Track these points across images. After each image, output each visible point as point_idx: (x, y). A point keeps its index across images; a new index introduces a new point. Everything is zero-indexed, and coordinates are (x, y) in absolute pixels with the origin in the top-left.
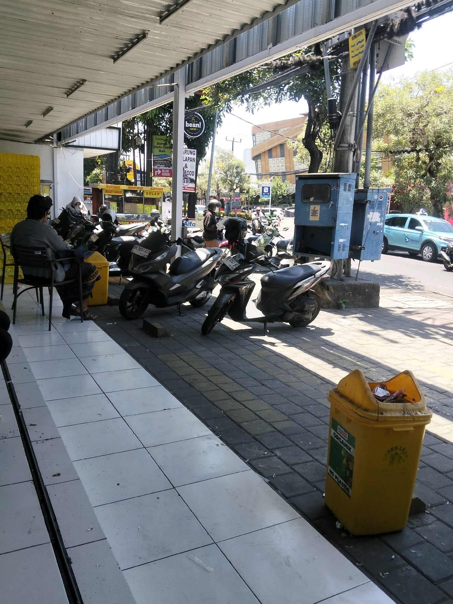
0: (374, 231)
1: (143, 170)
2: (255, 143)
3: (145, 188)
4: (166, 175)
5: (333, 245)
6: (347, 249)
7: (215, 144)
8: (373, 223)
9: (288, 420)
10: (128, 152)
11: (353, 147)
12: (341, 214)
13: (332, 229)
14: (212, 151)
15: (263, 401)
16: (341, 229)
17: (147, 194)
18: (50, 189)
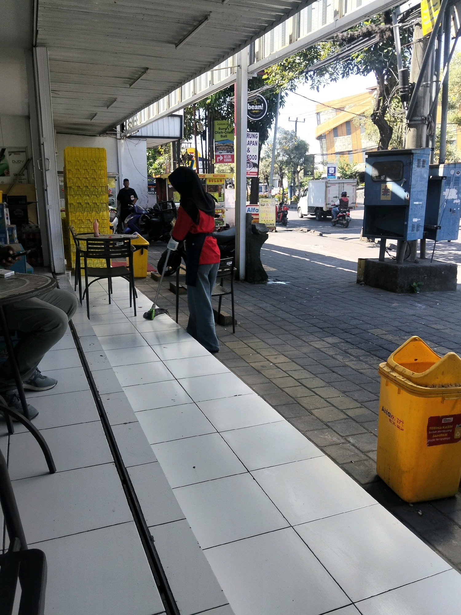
0: (451, 209)
1: (204, 157)
2: (319, 122)
3: (208, 176)
4: (228, 160)
5: (407, 225)
6: (422, 229)
7: (278, 125)
8: (449, 200)
9: (360, 407)
10: (190, 140)
11: (427, 119)
12: (415, 192)
13: (405, 208)
14: (275, 133)
15: (334, 389)
16: (415, 207)
17: (210, 181)
18: (116, 181)
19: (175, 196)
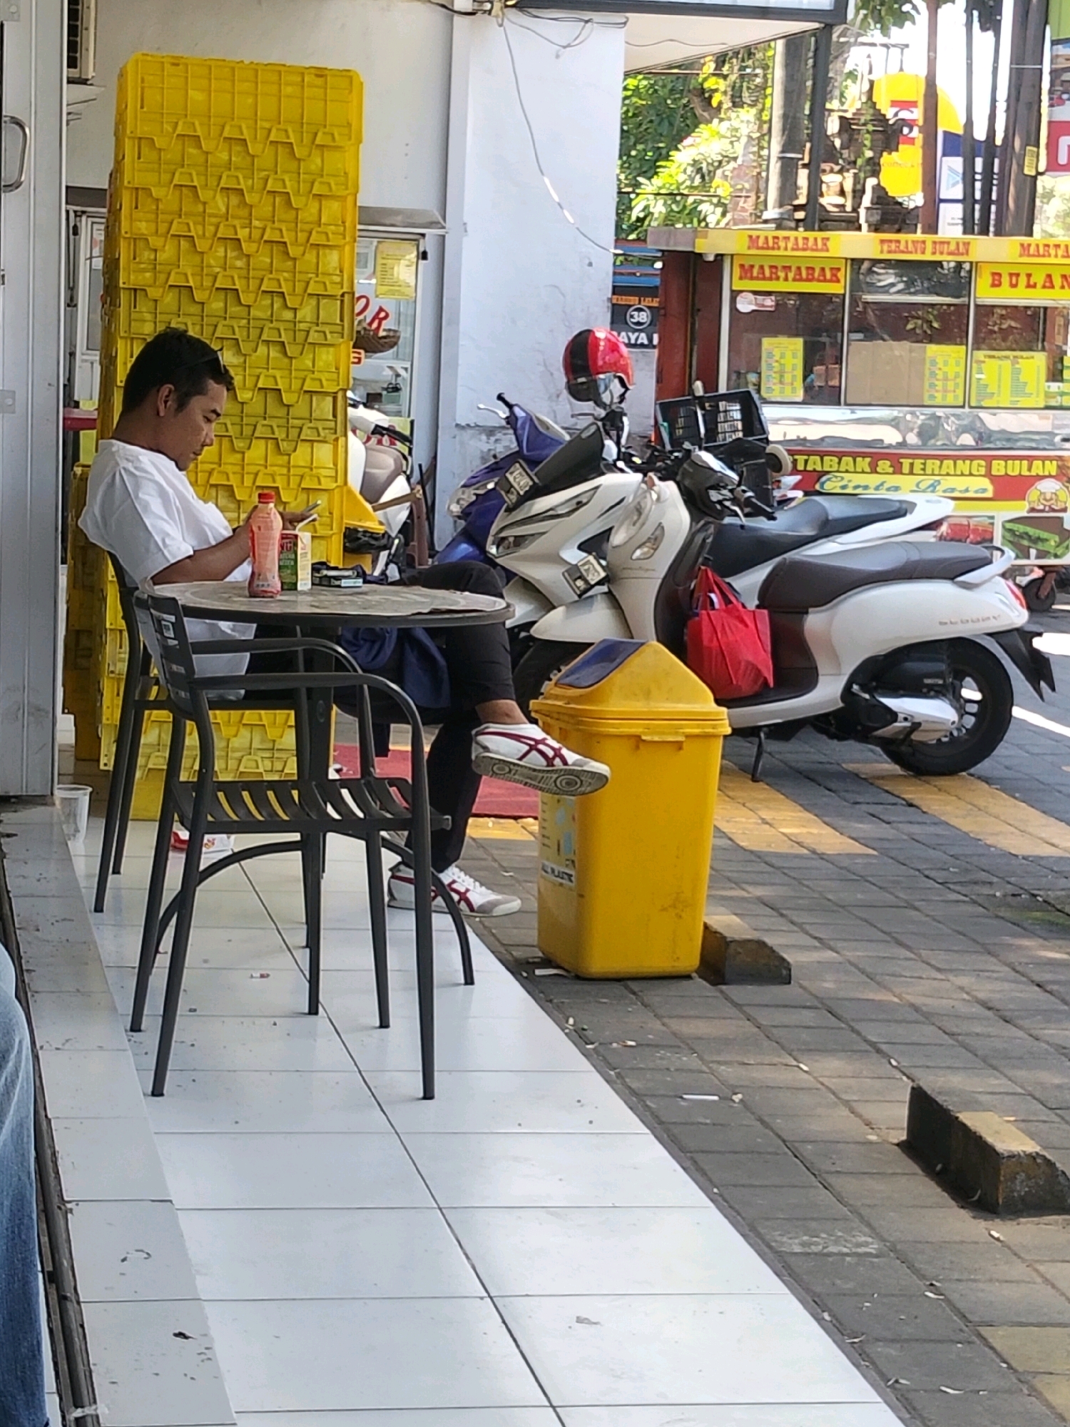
1: (980, 134)
3: (988, 249)
10: (901, 26)
17: (996, 284)
18: (421, 262)
19: (770, 367)
